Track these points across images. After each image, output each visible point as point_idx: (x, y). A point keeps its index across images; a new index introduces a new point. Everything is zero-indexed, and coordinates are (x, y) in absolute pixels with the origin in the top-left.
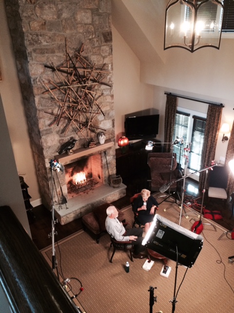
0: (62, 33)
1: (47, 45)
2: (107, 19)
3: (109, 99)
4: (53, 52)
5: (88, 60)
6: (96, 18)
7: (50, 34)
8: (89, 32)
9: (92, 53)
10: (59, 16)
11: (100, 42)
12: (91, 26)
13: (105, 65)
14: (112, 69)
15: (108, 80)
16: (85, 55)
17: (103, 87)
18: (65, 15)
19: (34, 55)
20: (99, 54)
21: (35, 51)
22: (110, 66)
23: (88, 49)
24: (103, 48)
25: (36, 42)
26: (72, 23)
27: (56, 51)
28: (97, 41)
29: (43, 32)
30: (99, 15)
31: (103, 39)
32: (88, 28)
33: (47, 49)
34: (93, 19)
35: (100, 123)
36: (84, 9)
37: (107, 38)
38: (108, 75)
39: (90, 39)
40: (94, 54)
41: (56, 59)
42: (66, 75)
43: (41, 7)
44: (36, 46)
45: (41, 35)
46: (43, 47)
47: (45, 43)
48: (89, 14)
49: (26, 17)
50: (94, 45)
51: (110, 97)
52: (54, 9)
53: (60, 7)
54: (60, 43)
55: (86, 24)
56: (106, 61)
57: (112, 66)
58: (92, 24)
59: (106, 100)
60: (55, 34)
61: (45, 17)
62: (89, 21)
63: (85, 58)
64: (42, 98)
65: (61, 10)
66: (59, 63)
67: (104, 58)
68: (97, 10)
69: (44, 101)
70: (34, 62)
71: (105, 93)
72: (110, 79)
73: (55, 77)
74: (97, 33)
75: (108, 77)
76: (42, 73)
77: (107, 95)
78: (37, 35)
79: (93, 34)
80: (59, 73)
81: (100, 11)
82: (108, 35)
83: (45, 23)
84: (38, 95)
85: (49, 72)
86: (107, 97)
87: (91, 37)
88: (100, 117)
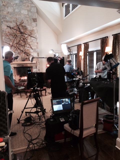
0: (15, 16)
1: (9, 20)
2: (34, 14)
3: (36, 44)
4: (11, 22)
5: (26, 27)
7: (11, 16)
8: (26, 17)
9: (27, 25)
10: (14, 11)
11: (31, 21)
12: (27, 15)
13: (33, 30)
14: (37, 32)
15: (35, 36)
16: (25, 25)
17: (32, 38)
18: (16, 10)
19: (4, 22)
20: (31, 26)
21: (4, 21)
22: (36, 31)
23: (26, 23)
24: (32, 24)
25: (5, 18)
26: (20, 14)
27: (13, 22)
28: (30, 21)
29: (7, 15)
30: (31, 12)
31: (32, 20)
32: (26, 16)
33: (9, 21)
34: (28, 13)
36: (24, 9)
37: (35, 20)
38: (35, 34)
39: (27, 20)
40: (29, 25)
41: (12, 25)
42: (16, 31)
43: (7, 7)
44: (5, 19)
45: (7, 16)
46: (7, 20)
47: (8, 19)
48: (26, 11)
49: (2, 10)
50: (28, 22)
51: (36, 43)
52: (12, 8)
53: (15, 8)
54: (14, 20)
55: (25, 15)
56: (34, 29)
57: (37, 31)
58: (28, 14)
60: (12, 17)
61: (9, 10)
62: (27, 13)
63: (24, 26)
64: (6, 38)
65: (15, 9)
66: (13, 26)
67: (33, 27)
68: (30, 10)
69: (6, 39)
70: (3, 25)
71: (34, 41)
72: (36, 36)
73: (11, 31)
74: (30, 18)
75: (35, 35)
76: (6, 29)
77: (35, 42)
78: (5, 16)
80: (13, 30)
81: (31, 11)
82: (35, 19)
83: (9, 13)
84: (4, 36)
85: (9, 29)
86: (35, 43)
87: (27, 19)
88: (31, 51)
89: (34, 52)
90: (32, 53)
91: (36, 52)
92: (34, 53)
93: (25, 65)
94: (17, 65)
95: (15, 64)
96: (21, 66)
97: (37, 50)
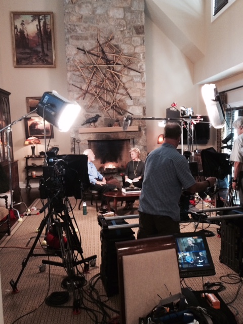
0: (96, 25)
1: (81, 34)
2: (139, 15)
3: (140, 86)
4: (86, 39)
5: (118, 48)
6: (128, 15)
7: (86, 25)
8: (121, 25)
9: (122, 42)
10: (94, 12)
11: (131, 34)
12: (123, 21)
13: (135, 53)
14: (144, 58)
15: (139, 68)
16: (116, 44)
17: (132, 73)
18: (99, 11)
19: (71, 40)
20: (130, 44)
21: (71, 37)
22: (141, 55)
23: (119, 38)
24: (133, 39)
25: (73, 31)
26: (106, 17)
27: (89, 38)
28: (128, 32)
29: (78, 23)
30: (132, 12)
31: (134, 31)
32: (120, 22)
33: (81, 36)
34: (125, 15)
35: (129, 108)
36: (116, 7)
37: (139, 30)
38: (138, 62)
39: (121, 31)
40: (125, 43)
41: (88, 45)
42: (95, 58)
43: (80, 6)
44: (73, 34)
45: (77, 26)
46: (78, 35)
47: (80, 32)
48: (121, 11)
49: (67, 13)
50: (124, 36)
51: (141, 84)
52: (90, 7)
53: (95, 6)
54: (93, 32)
55: (118, 19)
56: (137, 50)
57: (143, 55)
58: (124, 18)
59: (136, 86)
60: (89, 26)
61: (82, 13)
62: (121, 16)
63: (115, 46)
64: (74, 74)
65: (96, 8)
66: (91, 48)
67: (135, 47)
68: (130, 8)
69: (74, 78)
70: (70, 46)
71: (135, 79)
72: (141, 66)
73: (86, 59)
74: (128, 26)
75: (139, 65)
76: (75, 55)
77: (138, 82)
78: (74, 26)
79: (124, 27)
80: (90, 55)
81: (133, 9)
82: (140, 28)
83: (82, 17)
84: (71, 71)
85: (81, 54)
86: (137, 84)
87: (122, 29)
88: (129, 102)
89: (134, 105)
90: (131, 108)
91: (140, 104)
92: (134, 107)
93: (112, 136)
94: (95, 134)
95: (91, 134)
96: (104, 137)
97: (141, 101)
